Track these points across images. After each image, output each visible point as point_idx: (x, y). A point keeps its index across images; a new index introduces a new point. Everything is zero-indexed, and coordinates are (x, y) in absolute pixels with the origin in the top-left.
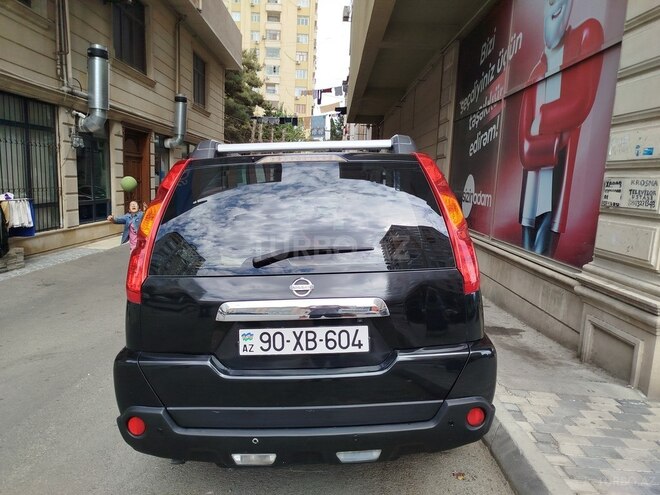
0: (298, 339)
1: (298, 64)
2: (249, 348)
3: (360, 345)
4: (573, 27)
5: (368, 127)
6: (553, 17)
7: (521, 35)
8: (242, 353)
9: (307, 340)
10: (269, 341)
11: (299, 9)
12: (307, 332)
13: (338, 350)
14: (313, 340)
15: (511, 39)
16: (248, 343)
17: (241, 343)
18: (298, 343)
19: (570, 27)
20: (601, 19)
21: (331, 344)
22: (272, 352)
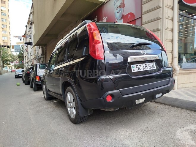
0: (144, 66)
1: (3, 29)
2: (134, 70)
3: (154, 67)
4: (125, 15)
5: (40, 48)
6: (118, 13)
7: (107, 17)
8: (133, 72)
9: (146, 67)
10: (138, 68)
11: (2, 10)
12: (145, 65)
13: (151, 69)
14: (147, 67)
15: (103, 18)
16: (134, 68)
17: (132, 69)
18: (144, 68)
19: (124, 15)
20: (134, 12)
21: (150, 67)
22: (139, 70)
